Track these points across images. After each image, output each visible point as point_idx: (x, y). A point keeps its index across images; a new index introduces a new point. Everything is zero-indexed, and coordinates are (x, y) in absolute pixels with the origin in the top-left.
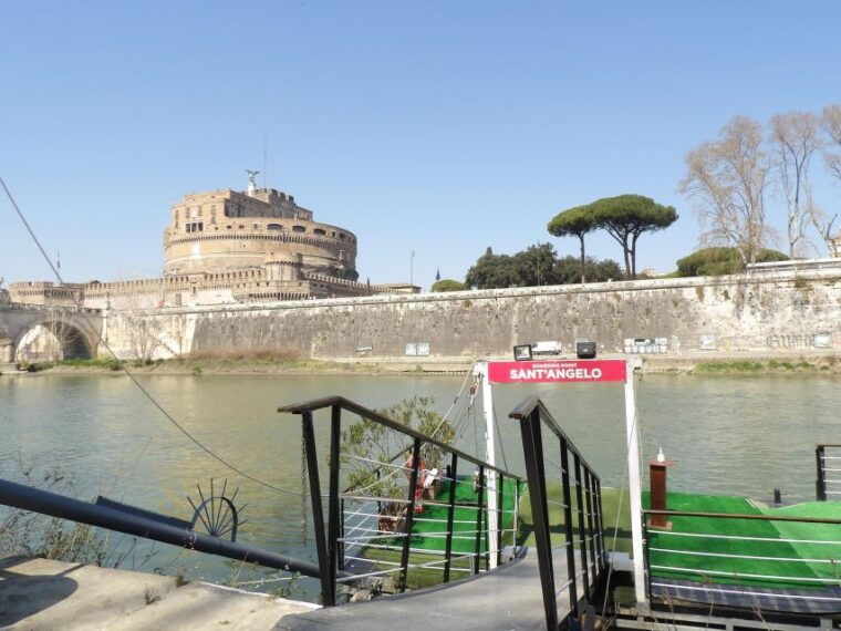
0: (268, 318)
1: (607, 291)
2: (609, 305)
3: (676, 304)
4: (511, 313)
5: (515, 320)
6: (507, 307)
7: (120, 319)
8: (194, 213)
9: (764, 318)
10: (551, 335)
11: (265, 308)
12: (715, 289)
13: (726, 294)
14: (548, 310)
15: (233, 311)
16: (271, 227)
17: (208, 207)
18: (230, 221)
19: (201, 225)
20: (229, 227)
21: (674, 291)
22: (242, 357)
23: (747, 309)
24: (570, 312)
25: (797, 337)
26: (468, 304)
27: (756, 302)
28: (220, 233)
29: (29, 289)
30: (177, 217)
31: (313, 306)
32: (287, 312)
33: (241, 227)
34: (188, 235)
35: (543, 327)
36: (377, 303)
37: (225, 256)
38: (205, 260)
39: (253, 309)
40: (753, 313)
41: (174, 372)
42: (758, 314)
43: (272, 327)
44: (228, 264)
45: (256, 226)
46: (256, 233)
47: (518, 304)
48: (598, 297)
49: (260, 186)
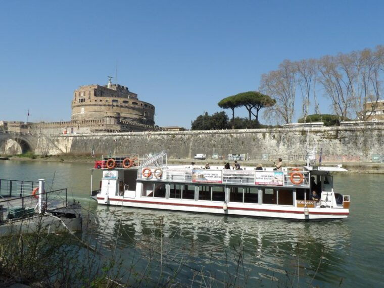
0: (98, 140)
1: (227, 133)
2: (228, 139)
3: (254, 140)
4: (190, 141)
5: (191, 144)
6: (188, 139)
7: (44, 138)
8: (82, 95)
9: (288, 147)
10: (204, 151)
11: (98, 136)
12: (270, 134)
13: (274, 136)
14: (204, 141)
15: (86, 136)
16: (114, 101)
17: (88, 92)
18: (96, 98)
19: (85, 99)
20: (96, 101)
21: (254, 134)
22: (81, 156)
23: (282, 143)
24: (212, 141)
25: (300, 156)
26: (174, 137)
27: (285, 140)
28: (92, 103)
29: (15, 124)
30: (75, 96)
31: (116, 135)
32: (106, 137)
33: (101, 101)
34: (79, 104)
35: (201, 148)
36: (140, 135)
37: (94, 113)
38: (86, 115)
39: (94, 136)
40: (284, 145)
41: (55, 160)
42: (286, 145)
43: (100, 143)
44: (95, 116)
45: (107, 101)
46: (107, 103)
47: (193, 138)
48: (224, 136)
49: (113, 83)
